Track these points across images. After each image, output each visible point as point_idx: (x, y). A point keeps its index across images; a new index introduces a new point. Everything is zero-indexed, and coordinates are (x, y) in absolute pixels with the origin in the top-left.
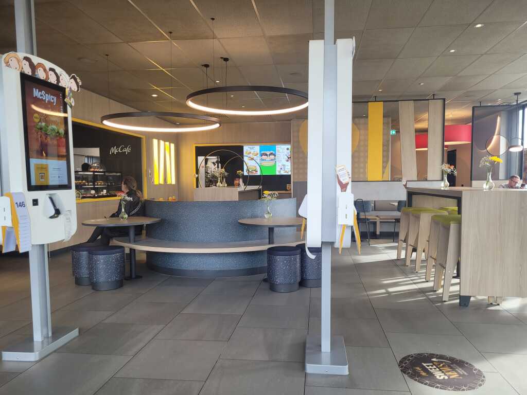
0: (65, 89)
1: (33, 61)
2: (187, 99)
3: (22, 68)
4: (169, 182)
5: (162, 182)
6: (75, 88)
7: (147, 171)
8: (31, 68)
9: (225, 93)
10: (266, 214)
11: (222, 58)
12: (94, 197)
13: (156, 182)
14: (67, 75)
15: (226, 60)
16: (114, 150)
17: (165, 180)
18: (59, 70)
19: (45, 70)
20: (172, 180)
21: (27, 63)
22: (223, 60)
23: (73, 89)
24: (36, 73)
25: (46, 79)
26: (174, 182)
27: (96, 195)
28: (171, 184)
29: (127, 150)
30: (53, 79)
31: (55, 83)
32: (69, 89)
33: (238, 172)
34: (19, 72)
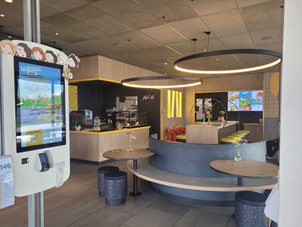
0: (63, 66)
1: (28, 46)
2: (174, 65)
3: (16, 53)
4: (177, 116)
5: (173, 116)
6: (73, 64)
7: (163, 110)
8: (26, 52)
9: (206, 58)
10: (236, 157)
11: (205, 32)
12: (129, 128)
13: (169, 117)
14: (66, 56)
15: (208, 33)
16: (145, 98)
17: (175, 114)
18: (56, 51)
19: (42, 53)
20: (179, 115)
21: (22, 48)
22: (206, 34)
23: (71, 66)
24: (32, 56)
25: (43, 59)
26: (180, 116)
27: (130, 127)
28: (179, 117)
29: (152, 98)
30: (50, 59)
31: (53, 62)
32: (67, 66)
33: (221, 112)
34: (13, 56)
